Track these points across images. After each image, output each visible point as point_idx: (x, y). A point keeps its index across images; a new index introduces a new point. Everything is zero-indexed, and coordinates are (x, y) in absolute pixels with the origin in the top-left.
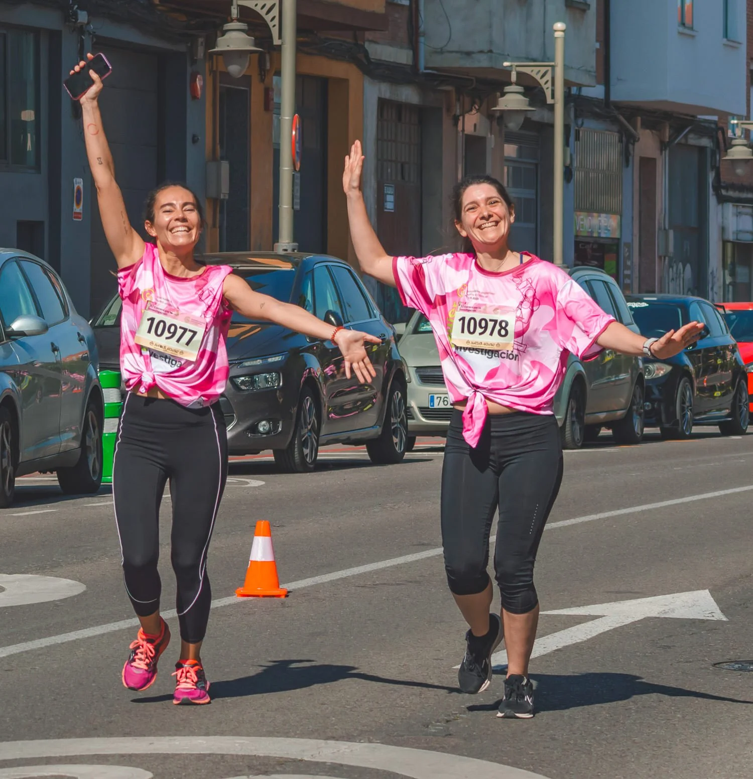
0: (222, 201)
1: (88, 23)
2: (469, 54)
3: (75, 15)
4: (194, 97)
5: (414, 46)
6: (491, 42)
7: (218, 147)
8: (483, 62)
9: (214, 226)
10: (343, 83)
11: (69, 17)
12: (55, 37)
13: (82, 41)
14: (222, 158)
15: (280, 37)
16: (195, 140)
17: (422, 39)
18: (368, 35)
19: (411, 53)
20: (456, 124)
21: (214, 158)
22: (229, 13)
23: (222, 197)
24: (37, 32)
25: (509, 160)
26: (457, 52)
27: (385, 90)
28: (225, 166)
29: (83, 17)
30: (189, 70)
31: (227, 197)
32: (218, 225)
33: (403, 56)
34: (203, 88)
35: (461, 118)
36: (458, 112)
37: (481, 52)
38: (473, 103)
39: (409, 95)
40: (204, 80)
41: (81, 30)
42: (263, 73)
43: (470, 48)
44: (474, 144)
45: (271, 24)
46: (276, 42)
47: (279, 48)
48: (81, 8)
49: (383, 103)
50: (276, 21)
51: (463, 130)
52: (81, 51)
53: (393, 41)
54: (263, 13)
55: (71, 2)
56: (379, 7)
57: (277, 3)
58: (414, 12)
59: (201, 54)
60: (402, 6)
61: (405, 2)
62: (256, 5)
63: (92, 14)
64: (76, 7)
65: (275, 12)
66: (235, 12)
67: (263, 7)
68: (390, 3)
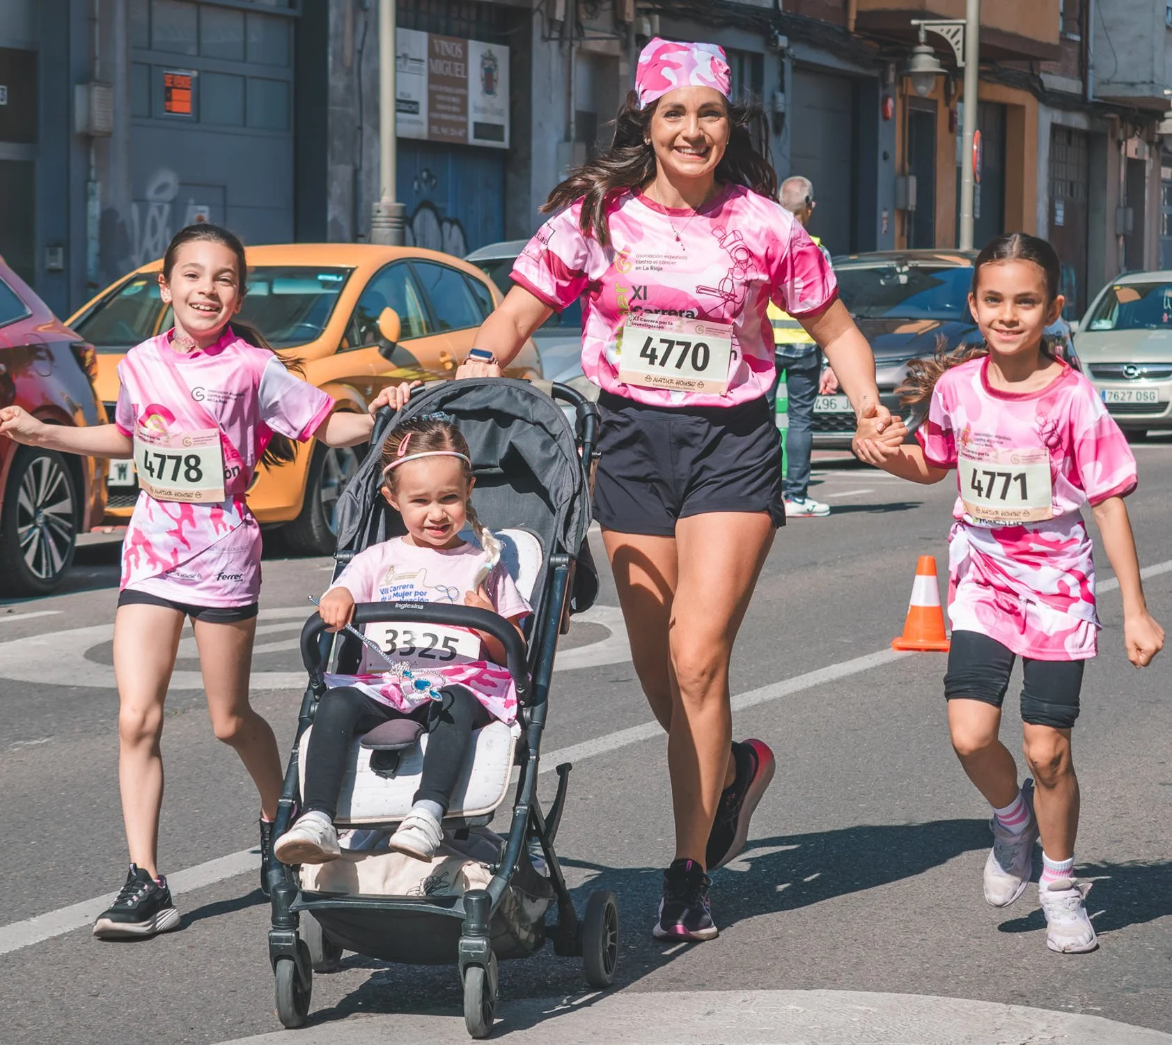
0: (910, 212)
1: (788, 47)
2: (1132, 84)
3: (776, 40)
4: (886, 118)
5: (1083, 77)
6: (1153, 74)
7: (907, 164)
8: (1146, 92)
9: (902, 234)
10: (1021, 108)
11: (770, 41)
12: (757, 59)
13: (782, 65)
14: (910, 174)
15: (964, 59)
16: (886, 157)
17: (1091, 72)
18: (1044, 65)
19: (1080, 83)
20: (1119, 148)
21: (903, 174)
22: (917, 37)
23: (910, 208)
24: (740, 54)
25: (1164, 181)
26: (1122, 83)
27: (1057, 117)
28: (913, 181)
29: (783, 41)
30: (881, 93)
31: (914, 209)
32: (906, 233)
33: (1072, 86)
34: (894, 110)
35: (1124, 143)
36: (1121, 137)
37: (1144, 83)
38: (1135, 130)
39: (1078, 121)
40: (895, 103)
41: (781, 53)
42: (948, 97)
43: (1135, 80)
44: (1135, 166)
45: (955, 48)
46: (960, 63)
47: (962, 70)
48: (782, 33)
49: (1055, 128)
50: (960, 45)
51: (1126, 154)
52: (782, 73)
53: (1065, 73)
54: (948, 37)
55: (772, 27)
56: (1055, 40)
57: (961, 27)
58: (1083, 48)
59: (892, 77)
60: (1074, 41)
61: (1077, 38)
62: (942, 30)
63: (792, 39)
64: (777, 32)
65: (959, 36)
66: (922, 36)
67: (949, 31)
68: (1063, 38)
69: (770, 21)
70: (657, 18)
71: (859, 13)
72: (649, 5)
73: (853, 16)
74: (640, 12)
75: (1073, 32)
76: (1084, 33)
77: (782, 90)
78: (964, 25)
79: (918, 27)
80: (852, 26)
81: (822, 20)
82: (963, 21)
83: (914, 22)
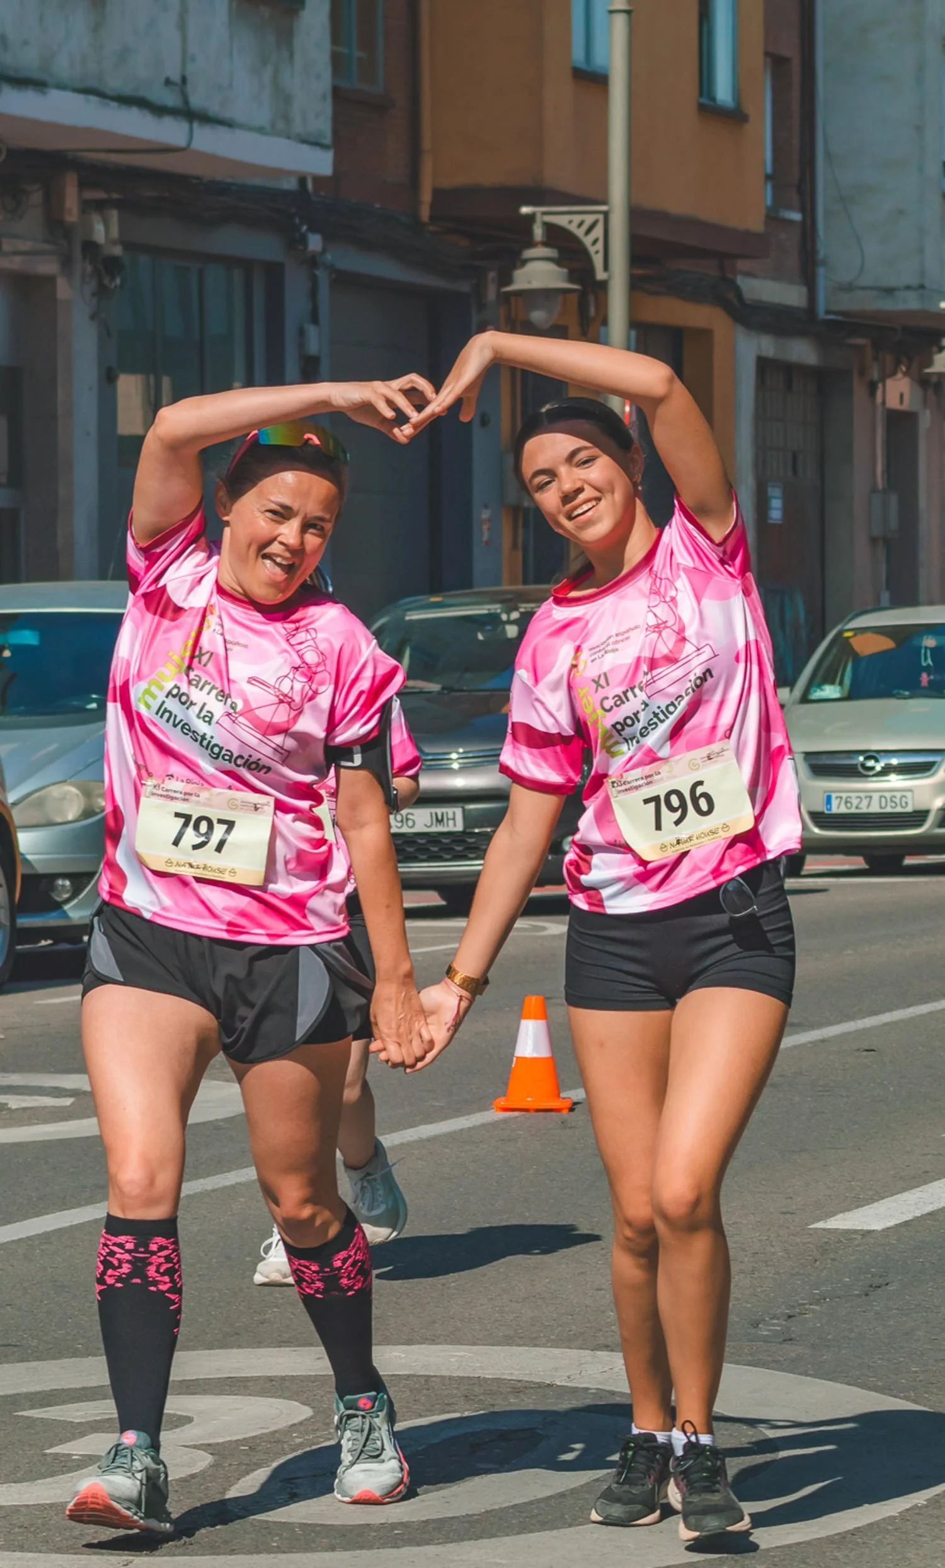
0: (525, 511)
1: (324, 251)
2: (890, 291)
3: (304, 240)
5: (808, 277)
6: (923, 273)
8: (911, 302)
9: (515, 546)
10: (704, 335)
11: (295, 242)
12: (274, 273)
13: (314, 280)
15: (606, 267)
16: (485, 421)
17: (821, 271)
18: (741, 264)
19: (804, 290)
20: (873, 394)
22: (529, 232)
24: (247, 265)
26: (872, 288)
27: (767, 346)
29: (315, 242)
32: (519, 544)
33: (791, 295)
35: (880, 385)
36: (875, 374)
37: (908, 288)
38: (897, 364)
39: (803, 352)
41: (313, 262)
43: (893, 282)
44: (900, 423)
45: (592, 250)
46: (600, 275)
47: (604, 286)
48: (312, 229)
49: (764, 365)
50: (600, 246)
51: (884, 403)
52: (313, 293)
53: (778, 275)
54: (580, 233)
55: (297, 220)
56: (755, 223)
57: (601, 217)
58: (808, 231)
59: (491, 294)
60: (791, 222)
61: (796, 216)
62: (570, 222)
63: (328, 238)
64: (305, 228)
65: (598, 232)
66: (538, 232)
67: (580, 225)
68: (772, 218)
69: (294, 210)
70: (114, 215)
71: (437, 193)
72: (101, 195)
73: (426, 197)
74: (87, 206)
75: (790, 208)
76: (808, 207)
77: (315, 320)
78: (606, 215)
79: (531, 218)
80: (425, 213)
81: (378, 206)
82: (604, 208)
83: (525, 210)
